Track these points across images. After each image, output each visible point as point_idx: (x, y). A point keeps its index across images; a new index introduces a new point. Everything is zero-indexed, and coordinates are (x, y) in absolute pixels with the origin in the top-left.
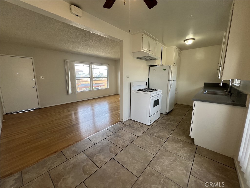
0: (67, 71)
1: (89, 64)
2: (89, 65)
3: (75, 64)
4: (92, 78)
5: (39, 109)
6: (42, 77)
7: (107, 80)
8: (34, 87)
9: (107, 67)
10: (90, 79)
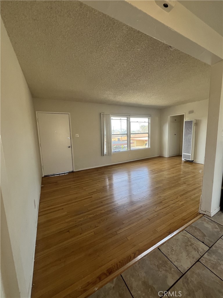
0: (102, 127)
1: (127, 116)
2: (127, 118)
3: (112, 118)
4: (130, 134)
5: (73, 172)
6: (77, 135)
7: (148, 137)
8: (69, 147)
9: (149, 118)
10: (127, 136)
